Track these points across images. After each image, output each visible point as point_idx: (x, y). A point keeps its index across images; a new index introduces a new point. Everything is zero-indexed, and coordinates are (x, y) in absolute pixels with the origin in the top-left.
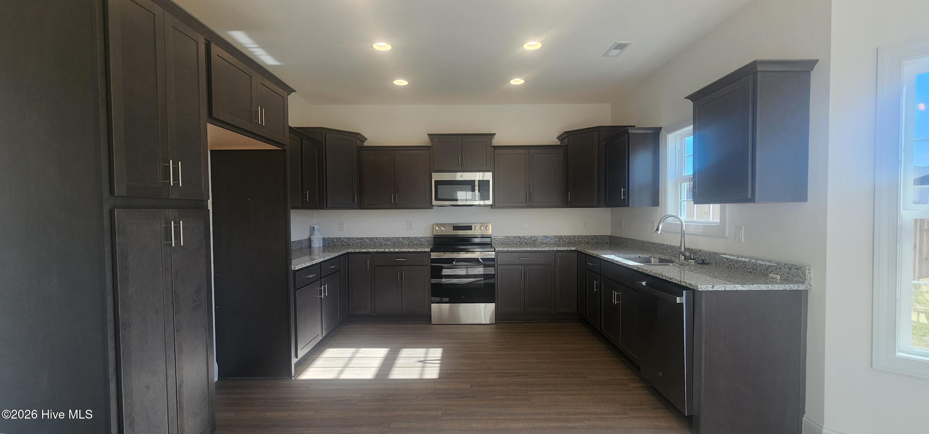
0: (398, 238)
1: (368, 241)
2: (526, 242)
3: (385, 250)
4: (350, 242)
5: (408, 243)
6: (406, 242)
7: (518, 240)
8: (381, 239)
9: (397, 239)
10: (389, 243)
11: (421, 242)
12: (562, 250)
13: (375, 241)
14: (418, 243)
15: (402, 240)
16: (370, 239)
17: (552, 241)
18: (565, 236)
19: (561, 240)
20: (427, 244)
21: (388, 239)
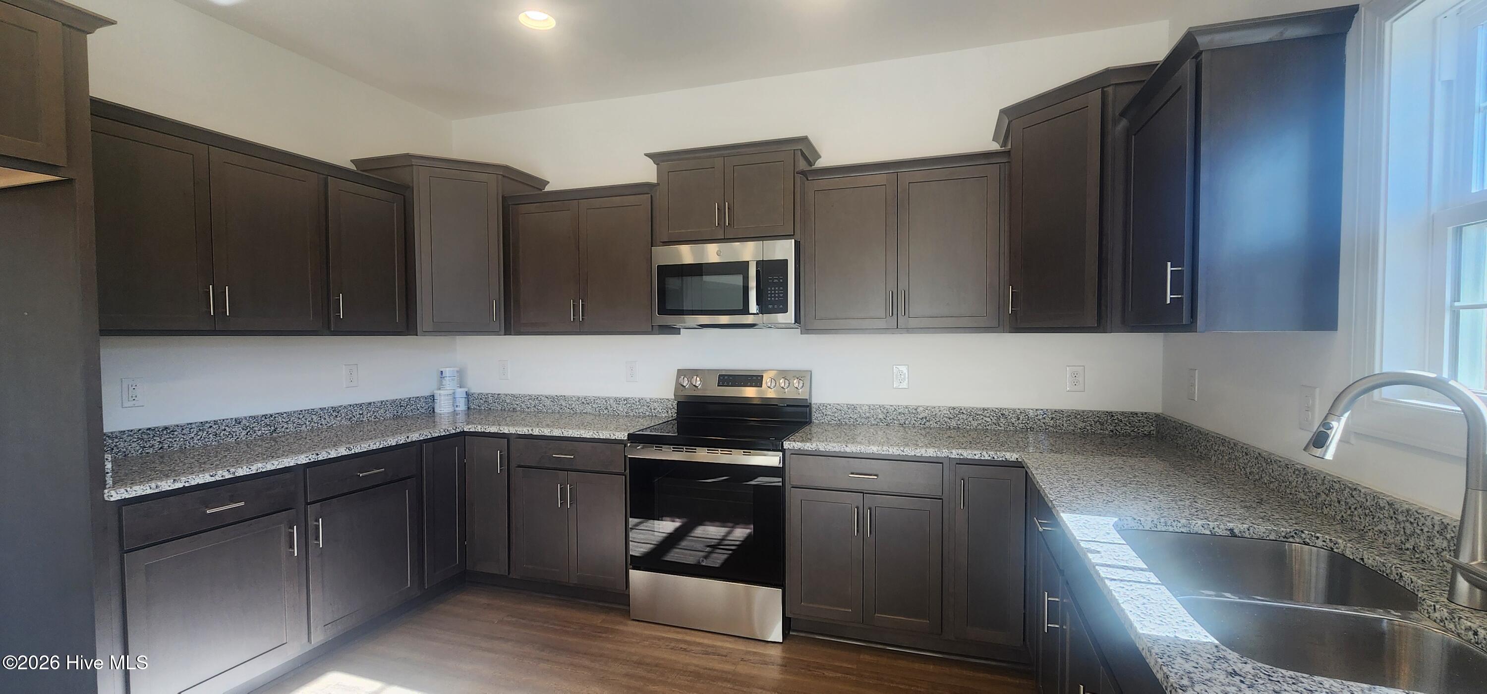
0: (606, 400)
1: (548, 403)
2: (902, 422)
3: (532, 430)
4: (517, 405)
5: (626, 410)
6: (622, 410)
7: (881, 416)
8: (574, 399)
9: (604, 401)
10: (589, 409)
11: (653, 410)
12: (976, 457)
13: (561, 405)
14: (647, 413)
15: (614, 405)
16: (554, 399)
17: (975, 423)
18: (1014, 410)
19: (1002, 420)
20: (666, 414)
21: (585, 401)
